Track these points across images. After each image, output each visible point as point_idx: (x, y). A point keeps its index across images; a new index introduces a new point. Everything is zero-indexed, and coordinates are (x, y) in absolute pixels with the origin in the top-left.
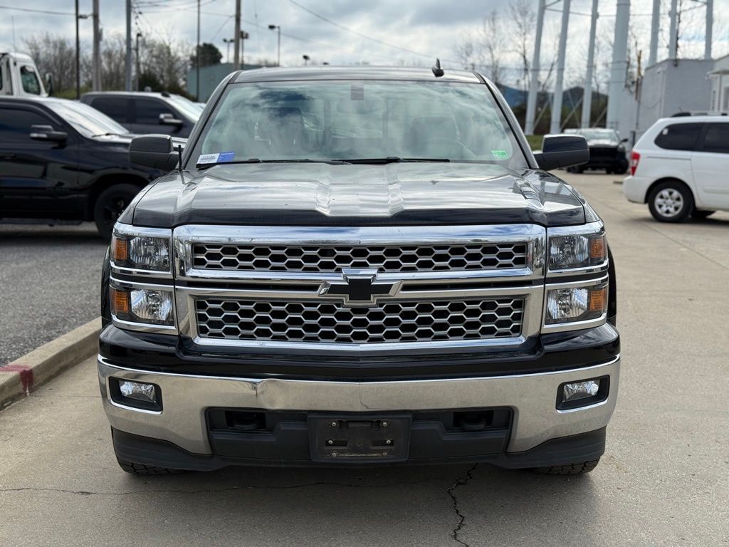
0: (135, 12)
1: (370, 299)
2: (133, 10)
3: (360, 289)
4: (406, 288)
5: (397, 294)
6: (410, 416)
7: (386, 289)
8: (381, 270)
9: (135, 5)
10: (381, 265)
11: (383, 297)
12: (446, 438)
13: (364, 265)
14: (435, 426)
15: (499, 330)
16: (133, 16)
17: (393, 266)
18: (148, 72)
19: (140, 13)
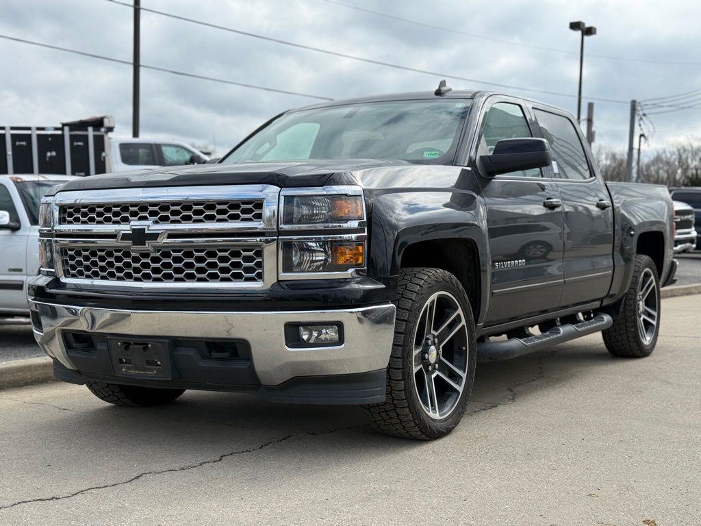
0: (639, 115)
1: (145, 245)
2: (637, 112)
3: (139, 236)
4: (170, 236)
5: (164, 240)
6: (167, 341)
7: (155, 236)
8: (156, 222)
9: (639, 108)
10: (156, 218)
11: (153, 243)
12: (201, 364)
13: (145, 218)
14: (191, 352)
15: (246, 275)
16: (637, 118)
17: (164, 219)
18: (695, 176)
19: (644, 115)
